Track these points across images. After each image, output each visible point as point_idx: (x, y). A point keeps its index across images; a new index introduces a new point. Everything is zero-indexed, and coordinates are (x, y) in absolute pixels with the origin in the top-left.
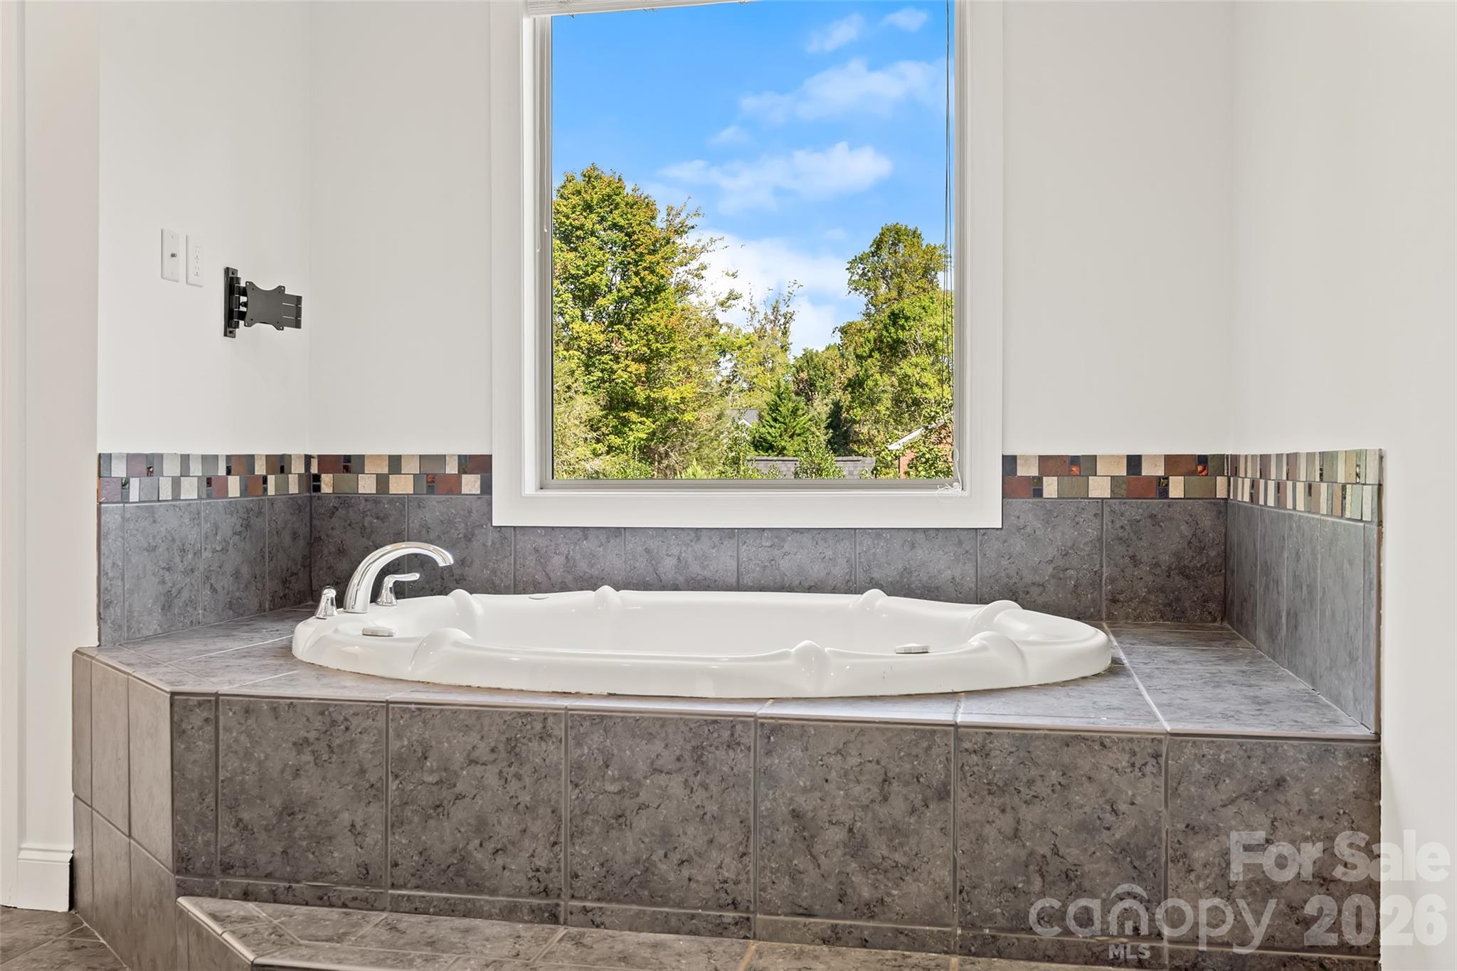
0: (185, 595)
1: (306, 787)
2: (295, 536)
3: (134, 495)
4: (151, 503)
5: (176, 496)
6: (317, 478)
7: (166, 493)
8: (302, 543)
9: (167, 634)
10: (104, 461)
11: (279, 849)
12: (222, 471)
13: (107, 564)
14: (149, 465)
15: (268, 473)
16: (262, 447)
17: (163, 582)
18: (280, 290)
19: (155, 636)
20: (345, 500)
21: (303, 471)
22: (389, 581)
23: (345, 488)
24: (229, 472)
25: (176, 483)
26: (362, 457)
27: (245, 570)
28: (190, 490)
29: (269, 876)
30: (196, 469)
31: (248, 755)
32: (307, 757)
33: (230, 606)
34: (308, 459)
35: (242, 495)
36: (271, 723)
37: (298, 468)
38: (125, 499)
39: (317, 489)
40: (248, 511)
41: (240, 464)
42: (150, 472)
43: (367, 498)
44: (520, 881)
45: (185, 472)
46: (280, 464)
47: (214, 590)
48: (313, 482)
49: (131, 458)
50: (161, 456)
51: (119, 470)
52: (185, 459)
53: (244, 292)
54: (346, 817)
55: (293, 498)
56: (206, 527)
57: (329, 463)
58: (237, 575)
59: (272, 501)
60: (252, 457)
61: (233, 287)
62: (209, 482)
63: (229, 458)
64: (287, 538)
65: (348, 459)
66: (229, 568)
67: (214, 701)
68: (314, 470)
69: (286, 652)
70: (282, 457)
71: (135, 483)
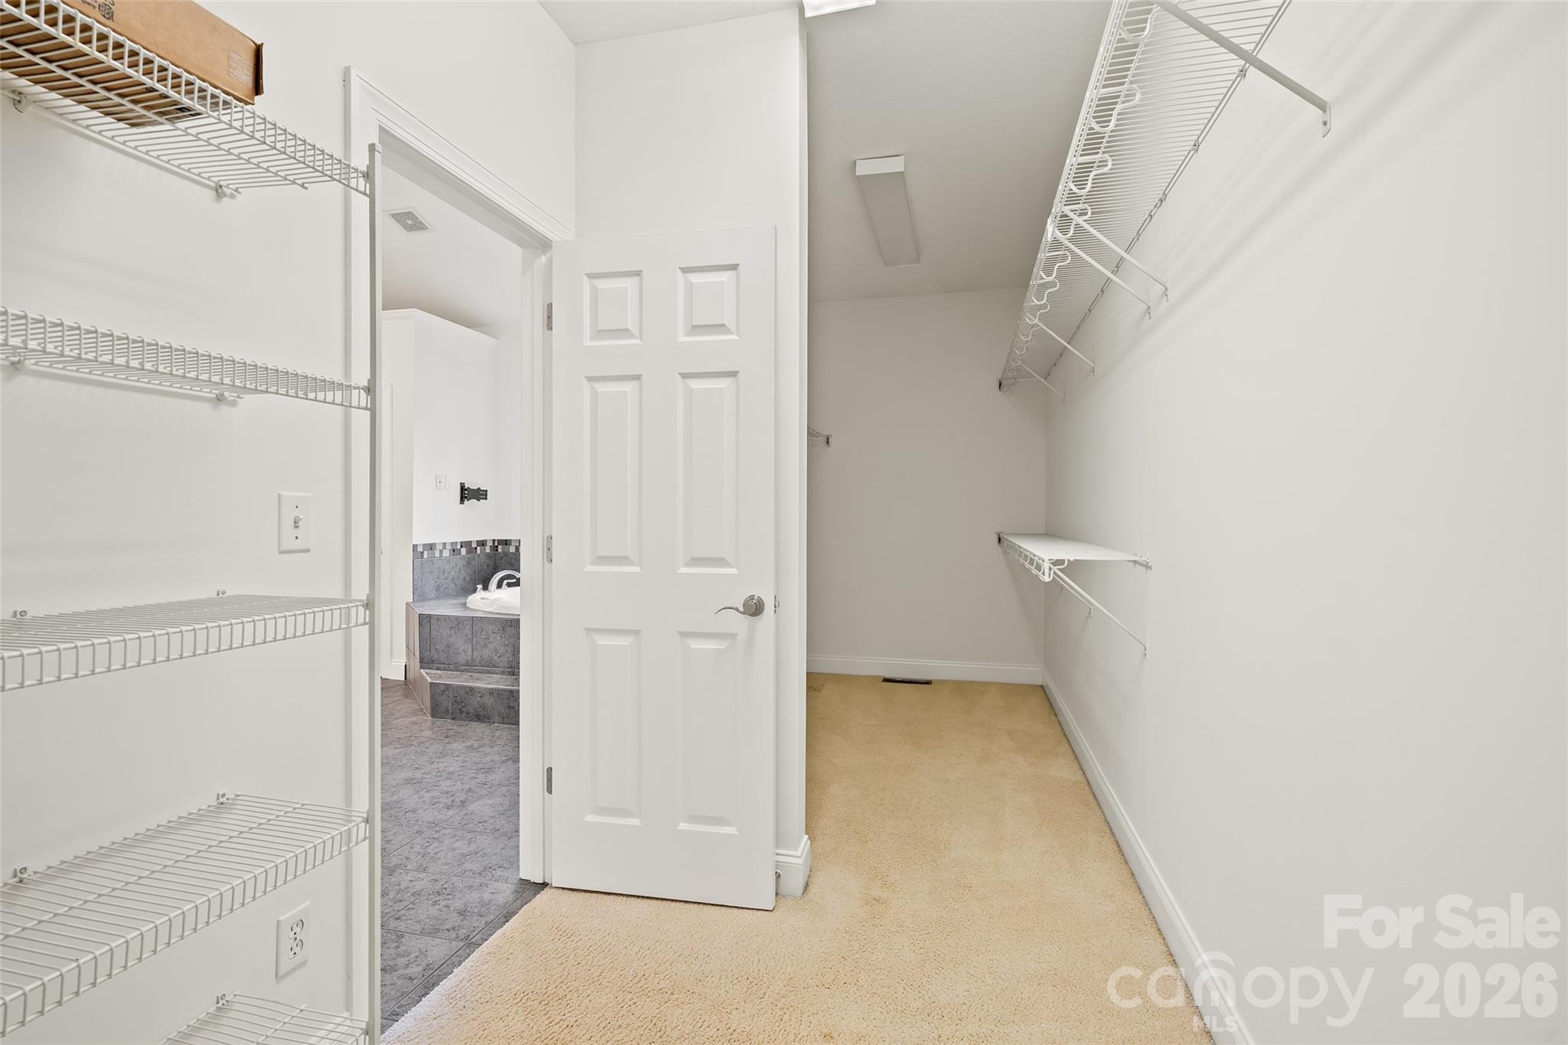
0: (444, 586)
1: (452, 639)
2: (488, 566)
3: (425, 556)
4: (432, 559)
5: (441, 555)
6: (497, 547)
7: (437, 554)
8: (491, 568)
9: (437, 598)
10: (415, 547)
11: (445, 656)
12: (459, 547)
13: (416, 577)
14: (431, 547)
15: (478, 546)
16: (474, 538)
17: (436, 582)
18: (479, 489)
19: (433, 598)
20: (506, 554)
21: (492, 544)
22: (505, 582)
23: (506, 550)
24: (461, 547)
25: (441, 551)
26: (511, 540)
27: (468, 578)
28: (446, 553)
29: (443, 664)
30: (449, 547)
31: (438, 631)
32: (453, 632)
33: (462, 589)
34: (494, 541)
35: (467, 553)
36: (444, 622)
37: (490, 544)
38: (422, 557)
39: (497, 550)
40: (469, 559)
41: (466, 544)
42: (431, 549)
43: (512, 553)
44: (505, 664)
45: (444, 548)
46: (482, 543)
47: (455, 584)
48: (495, 548)
49: (424, 545)
50: (435, 544)
51: (420, 549)
52: (445, 544)
53: (466, 490)
54: (463, 647)
55: (488, 553)
56: (452, 564)
57: (501, 542)
58: (464, 580)
59: (479, 555)
60: (471, 542)
61: (463, 488)
62: (454, 550)
63: (461, 542)
64: (485, 567)
65: (506, 540)
66: (461, 577)
67: (430, 616)
68: (496, 544)
69: (464, 605)
70: (483, 541)
71: (426, 553)
